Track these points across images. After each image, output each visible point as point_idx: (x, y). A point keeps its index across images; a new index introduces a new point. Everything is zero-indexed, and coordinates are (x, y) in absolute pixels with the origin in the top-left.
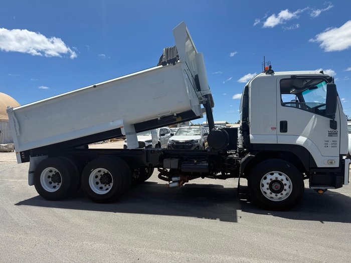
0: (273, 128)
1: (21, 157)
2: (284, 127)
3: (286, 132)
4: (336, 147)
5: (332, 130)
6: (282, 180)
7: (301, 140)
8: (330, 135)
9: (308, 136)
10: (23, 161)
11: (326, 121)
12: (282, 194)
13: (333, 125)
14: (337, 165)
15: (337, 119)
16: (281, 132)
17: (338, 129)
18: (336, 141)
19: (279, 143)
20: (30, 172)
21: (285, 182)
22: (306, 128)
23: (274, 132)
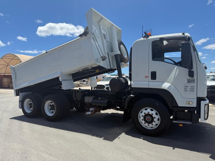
0: (146, 77)
1: (16, 93)
2: (154, 76)
3: (155, 79)
4: (194, 91)
5: (190, 78)
6: (152, 114)
7: (166, 86)
8: (189, 81)
9: (171, 82)
10: (17, 95)
11: (186, 71)
12: (152, 125)
13: (191, 74)
14: (195, 105)
15: (194, 69)
16: (151, 79)
17: (195, 77)
18: (194, 87)
19: (150, 87)
20: (19, 101)
21: (154, 115)
22: (170, 76)
23: (147, 79)
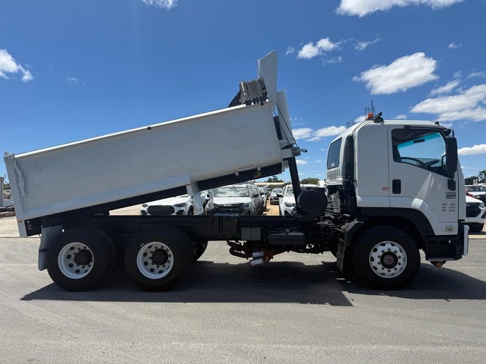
0: (384, 189)
1: (27, 228)
2: (397, 187)
3: (400, 193)
4: (454, 211)
5: (450, 191)
6: (396, 252)
7: (417, 203)
8: (448, 196)
9: (424, 198)
10: (30, 233)
11: (444, 180)
12: (396, 269)
13: (452, 186)
14: (455, 232)
15: (455, 179)
16: (393, 193)
17: (456, 191)
18: (454, 204)
19: (392, 206)
20: (41, 251)
21: (398, 254)
22: (421, 190)
23: (386, 193)
